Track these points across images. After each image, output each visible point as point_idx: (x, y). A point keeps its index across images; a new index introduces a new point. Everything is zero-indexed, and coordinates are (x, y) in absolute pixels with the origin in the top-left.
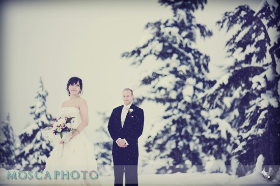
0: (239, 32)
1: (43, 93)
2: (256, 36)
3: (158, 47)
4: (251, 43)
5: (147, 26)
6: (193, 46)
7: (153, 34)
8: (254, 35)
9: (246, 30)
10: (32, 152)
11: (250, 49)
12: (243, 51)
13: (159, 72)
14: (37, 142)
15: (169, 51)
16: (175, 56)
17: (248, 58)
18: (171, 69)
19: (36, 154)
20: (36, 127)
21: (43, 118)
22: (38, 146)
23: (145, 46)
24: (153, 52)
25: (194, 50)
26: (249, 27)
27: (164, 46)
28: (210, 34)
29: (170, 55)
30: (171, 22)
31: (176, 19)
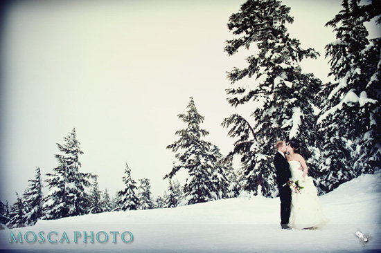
0: (235, 127)
1: (128, 170)
2: (244, 128)
3: (185, 142)
4: (242, 131)
5: (177, 133)
6: (200, 139)
7: (180, 136)
8: (242, 128)
9: (239, 126)
10: (125, 200)
11: (243, 134)
12: (239, 135)
13: (187, 153)
14: (128, 195)
15: (190, 143)
16: (192, 145)
17: (242, 138)
18: (192, 151)
19: (128, 201)
20: (127, 187)
21: (130, 182)
22: (128, 196)
23: (178, 142)
24: (182, 144)
25: (201, 141)
26: (240, 124)
27: (187, 141)
28: (208, 133)
29: (190, 145)
30: (189, 130)
31: (191, 128)
